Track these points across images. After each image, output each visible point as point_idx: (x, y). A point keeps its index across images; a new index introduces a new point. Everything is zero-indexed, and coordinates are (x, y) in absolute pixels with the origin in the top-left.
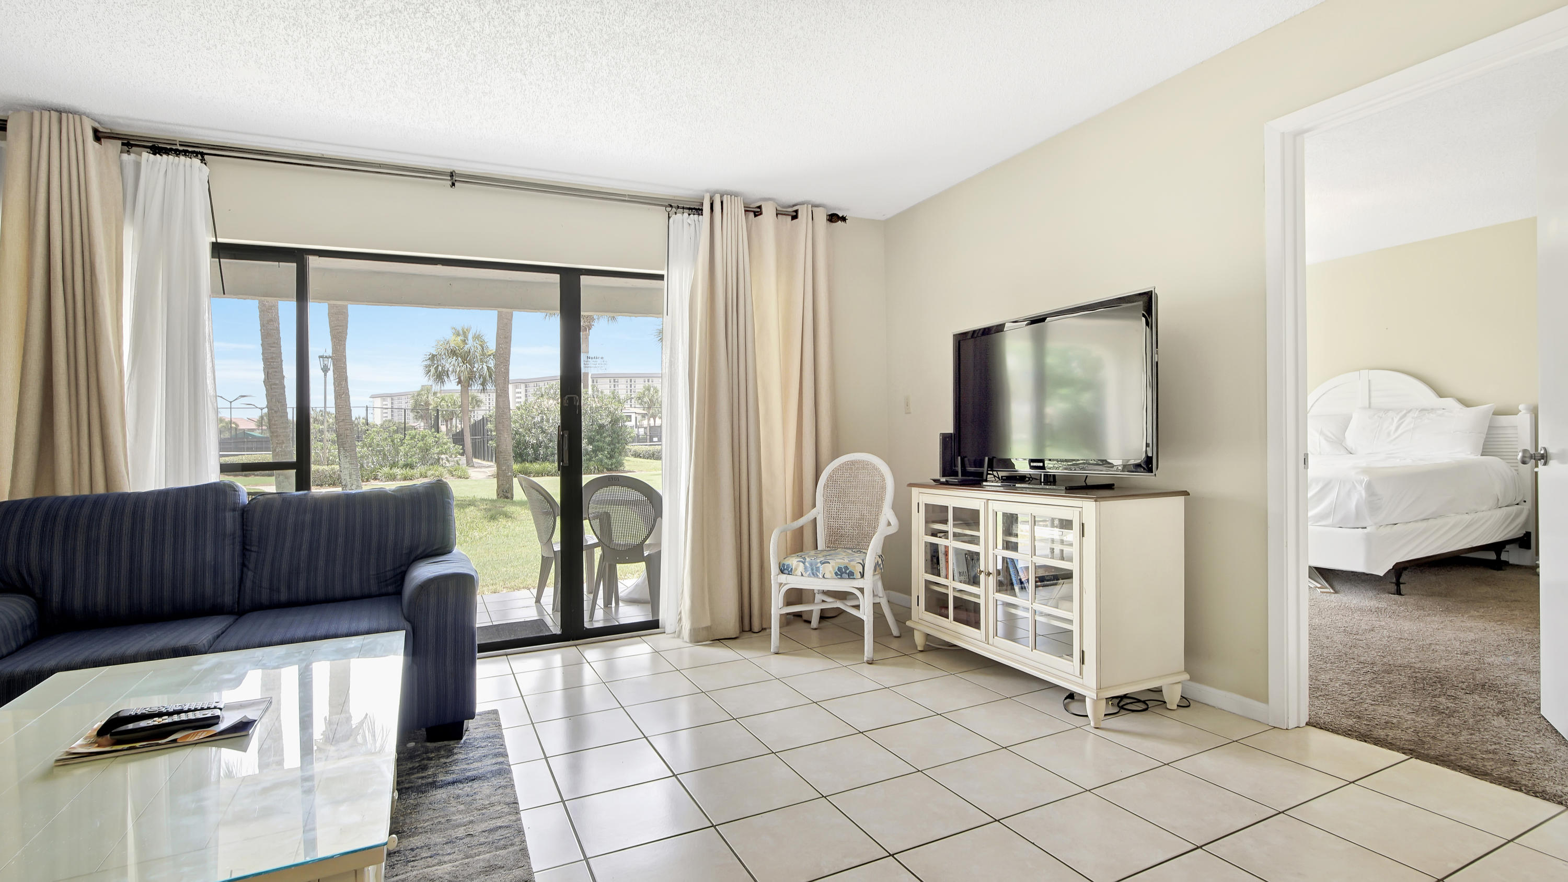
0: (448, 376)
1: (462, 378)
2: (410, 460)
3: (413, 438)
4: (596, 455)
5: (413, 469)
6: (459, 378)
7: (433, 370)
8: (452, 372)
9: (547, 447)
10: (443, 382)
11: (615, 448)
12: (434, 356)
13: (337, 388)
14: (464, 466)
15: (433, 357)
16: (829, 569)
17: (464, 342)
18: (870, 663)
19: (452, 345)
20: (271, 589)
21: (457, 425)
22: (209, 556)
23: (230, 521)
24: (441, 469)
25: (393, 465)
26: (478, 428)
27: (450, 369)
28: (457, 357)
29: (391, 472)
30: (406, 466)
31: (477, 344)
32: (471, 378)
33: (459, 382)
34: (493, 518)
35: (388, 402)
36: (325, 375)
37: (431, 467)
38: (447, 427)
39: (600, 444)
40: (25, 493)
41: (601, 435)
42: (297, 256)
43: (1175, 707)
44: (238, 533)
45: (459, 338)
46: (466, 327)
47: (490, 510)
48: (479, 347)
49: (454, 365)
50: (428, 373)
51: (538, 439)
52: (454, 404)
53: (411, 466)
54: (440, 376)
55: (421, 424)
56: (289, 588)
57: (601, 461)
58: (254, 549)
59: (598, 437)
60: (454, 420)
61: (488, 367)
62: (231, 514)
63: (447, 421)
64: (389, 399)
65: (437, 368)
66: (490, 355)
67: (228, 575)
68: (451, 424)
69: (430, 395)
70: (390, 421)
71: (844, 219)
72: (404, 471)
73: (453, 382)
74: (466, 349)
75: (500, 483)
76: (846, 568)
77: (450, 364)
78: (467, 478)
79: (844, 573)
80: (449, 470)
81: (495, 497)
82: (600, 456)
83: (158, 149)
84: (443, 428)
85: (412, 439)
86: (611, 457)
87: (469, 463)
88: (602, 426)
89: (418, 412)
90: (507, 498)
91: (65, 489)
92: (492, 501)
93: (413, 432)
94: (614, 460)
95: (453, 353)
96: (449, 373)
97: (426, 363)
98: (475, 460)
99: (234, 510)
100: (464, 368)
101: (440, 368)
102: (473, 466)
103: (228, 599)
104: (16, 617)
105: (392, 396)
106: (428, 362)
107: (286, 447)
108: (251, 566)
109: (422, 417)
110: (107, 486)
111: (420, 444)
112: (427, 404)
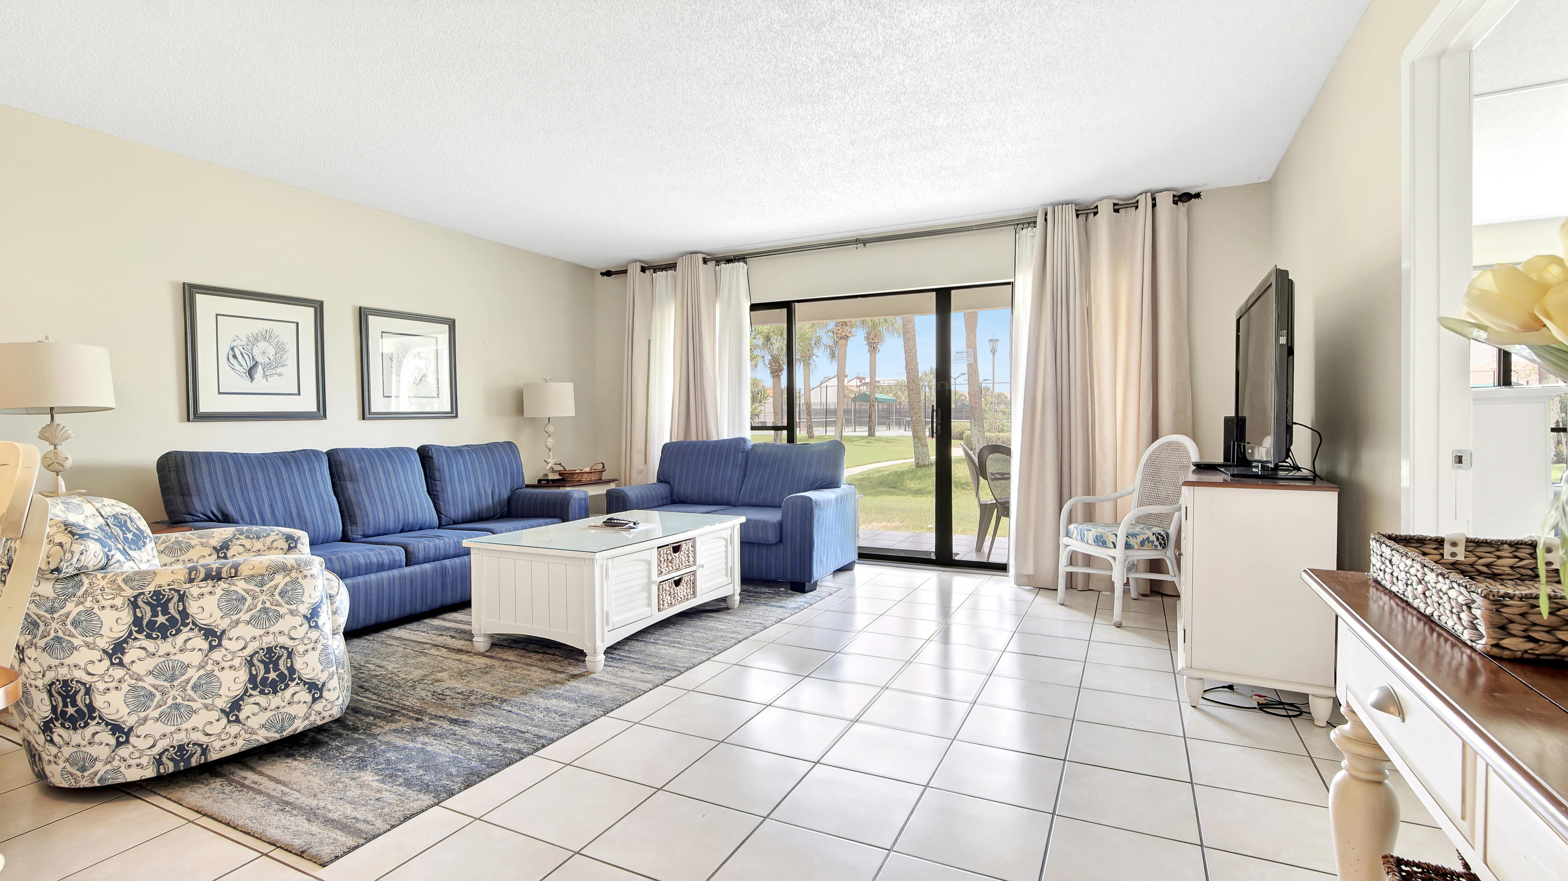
16: (1091, 536)
18: (1119, 626)
20: (749, 496)
22: (728, 475)
23: (740, 458)
36: (994, 356)
40: (681, 439)
42: (788, 306)
43: (1324, 724)
44: (743, 464)
56: (757, 497)
58: (748, 474)
62: (740, 454)
67: (735, 486)
71: (1198, 196)
76: (1101, 537)
79: (1101, 541)
83: (729, 261)
91: (694, 439)
99: (743, 452)
103: (733, 499)
104: (658, 492)
107: (919, 417)
108: (745, 483)
110: (707, 437)
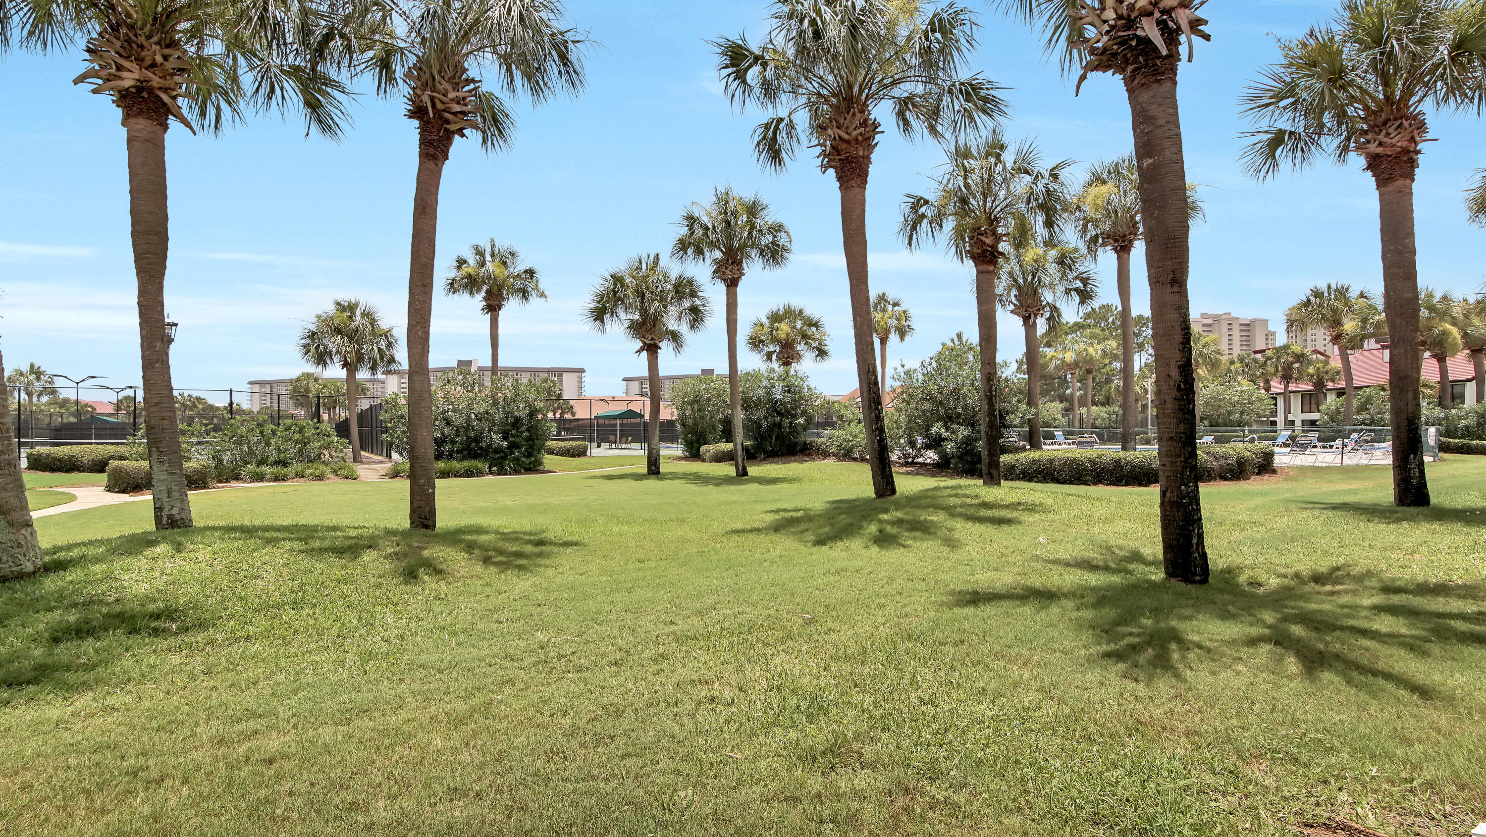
0: (331, 358)
1: (349, 360)
2: (282, 455)
3: (288, 429)
4: (513, 453)
5: (286, 467)
6: (345, 360)
7: (313, 349)
8: (336, 354)
9: (453, 442)
10: (325, 364)
11: (533, 445)
12: (314, 334)
13: (147, 353)
14: (349, 462)
15: (312, 335)
17: (351, 318)
19: (336, 322)
21: (342, 414)
24: (322, 467)
25: (262, 462)
26: (367, 418)
27: (334, 350)
28: (342, 335)
29: (258, 470)
30: (277, 463)
31: (366, 321)
32: (360, 358)
33: (344, 366)
34: (411, 575)
35: (267, 389)
37: (310, 464)
38: (329, 415)
39: (518, 440)
41: (518, 429)
45: (345, 315)
46: (353, 301)
47: (405, 555)
48: (369, 326)
49: (339, 344)
50: (306, 354)
51: (442, 433)
52: (338, 391)
53: (285, 464)
54: (322, 358)
55: (301, 412)
57: (517, 459)
59: (514, 432)
60: (337, 409)
61: (379, 349)
63: (329, 410)
64: (268, 387)
65: (317, 348)
66: (381, 335)
68: (334, 412)
69: (310, 381)
70: (267, 408)
72: (275, 470)
73: (337, 365)
74: (352, 326)
75: (415, 505)
77: (333, 343)
78: (355, 479)
80: (332, 469)
81: (407, 525)
82: (517, 454)
84: (325, 417)
85: (286, 430)
86: (529, 456)
87: (356, 459)
88: (518, 420)
89: (298, 400)
90: (426, 527)
92: (404, 534)
93: (289, 422)
94: (533, 459)
95: (338, 331)
96: (333, 354)
97: (303, 341)
98: (362, 453)
100: (351, 349)
101: (321, 347)
102: (361, 462)
105: (271, 383)
106: (308, 341)
109: (302, 405)
111: (297, 436)
112: (307, 390)
